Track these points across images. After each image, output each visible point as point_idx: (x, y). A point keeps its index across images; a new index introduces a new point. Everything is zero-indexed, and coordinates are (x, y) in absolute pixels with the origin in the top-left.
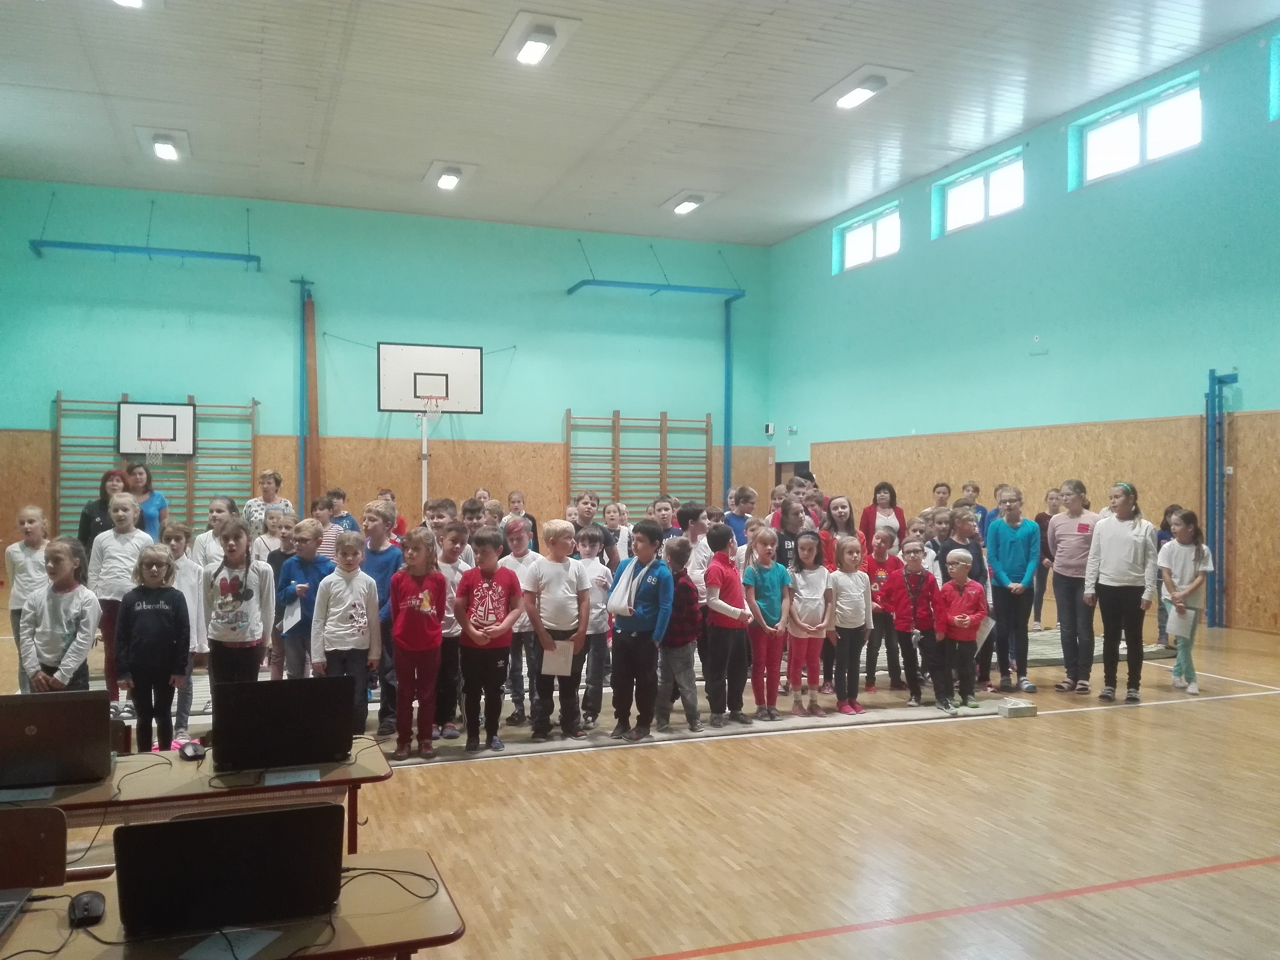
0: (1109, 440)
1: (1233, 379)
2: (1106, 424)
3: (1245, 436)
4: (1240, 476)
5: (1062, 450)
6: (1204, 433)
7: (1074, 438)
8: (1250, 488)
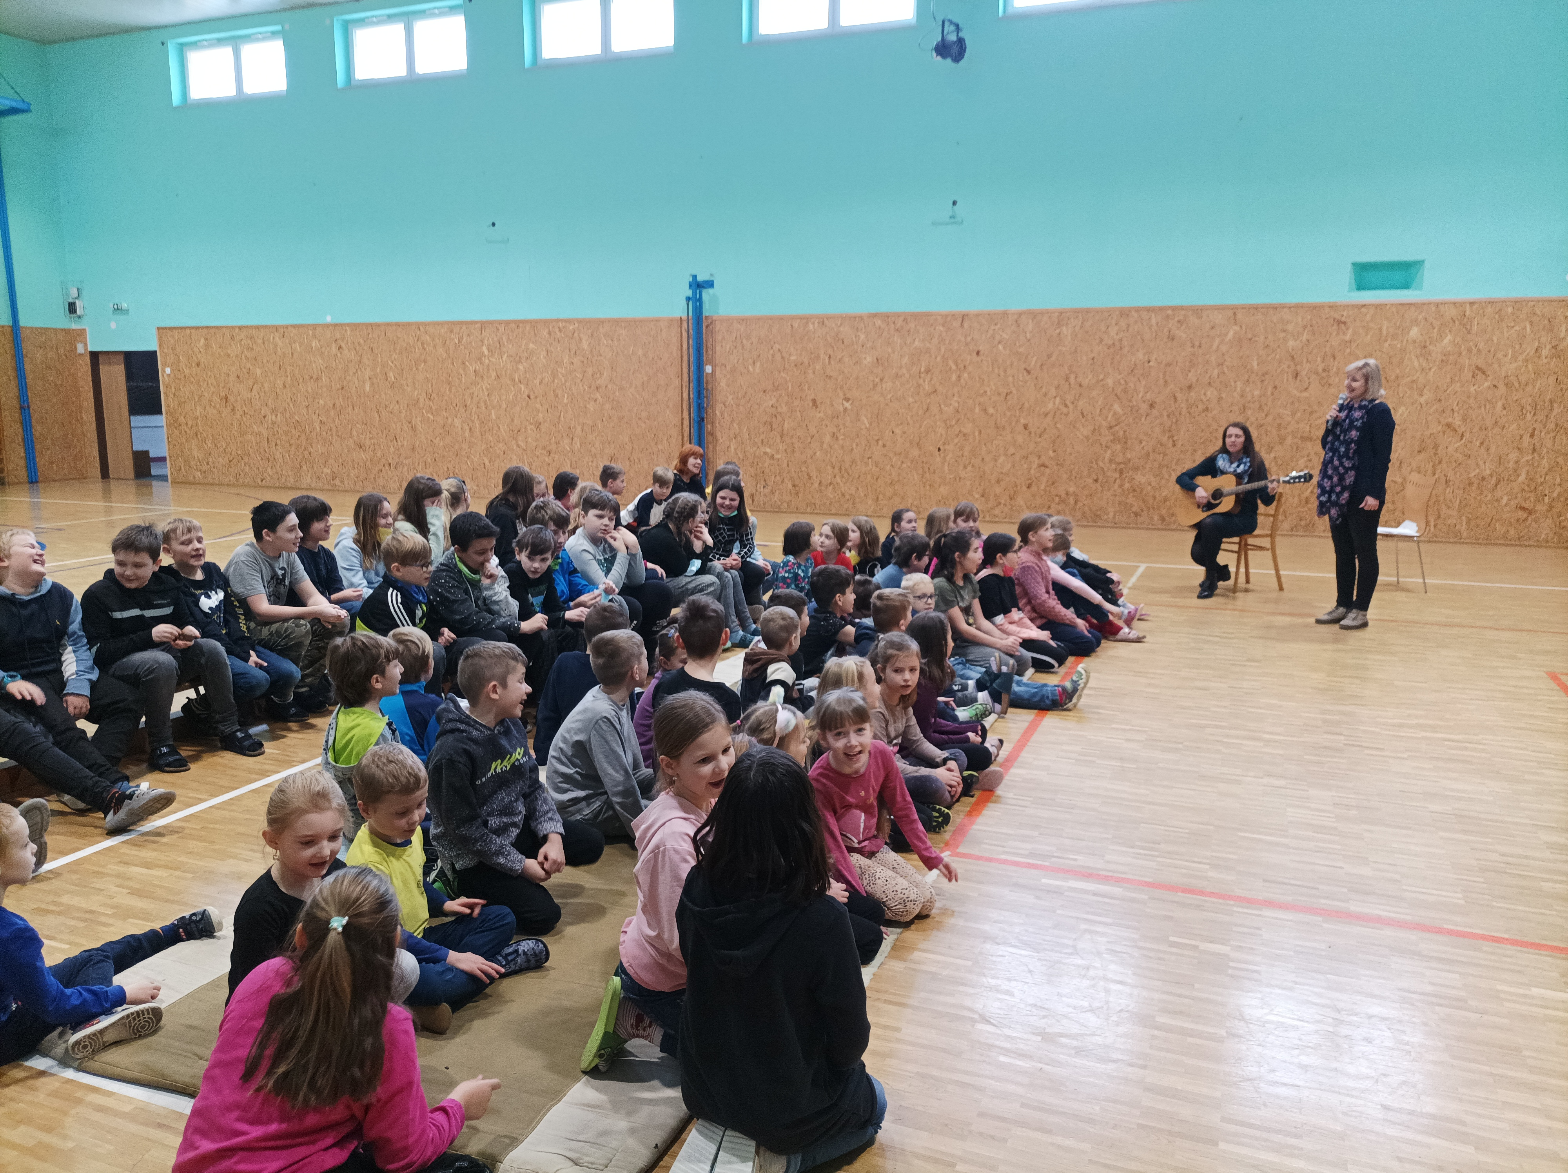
0: (585, 338)
1: (710, 284)
2: (580, 321)
3: (723, 338)
4: (718, 375)
5: (531, 346)
6: (685, 334)
7: (545, 333)
8: (728, 385)
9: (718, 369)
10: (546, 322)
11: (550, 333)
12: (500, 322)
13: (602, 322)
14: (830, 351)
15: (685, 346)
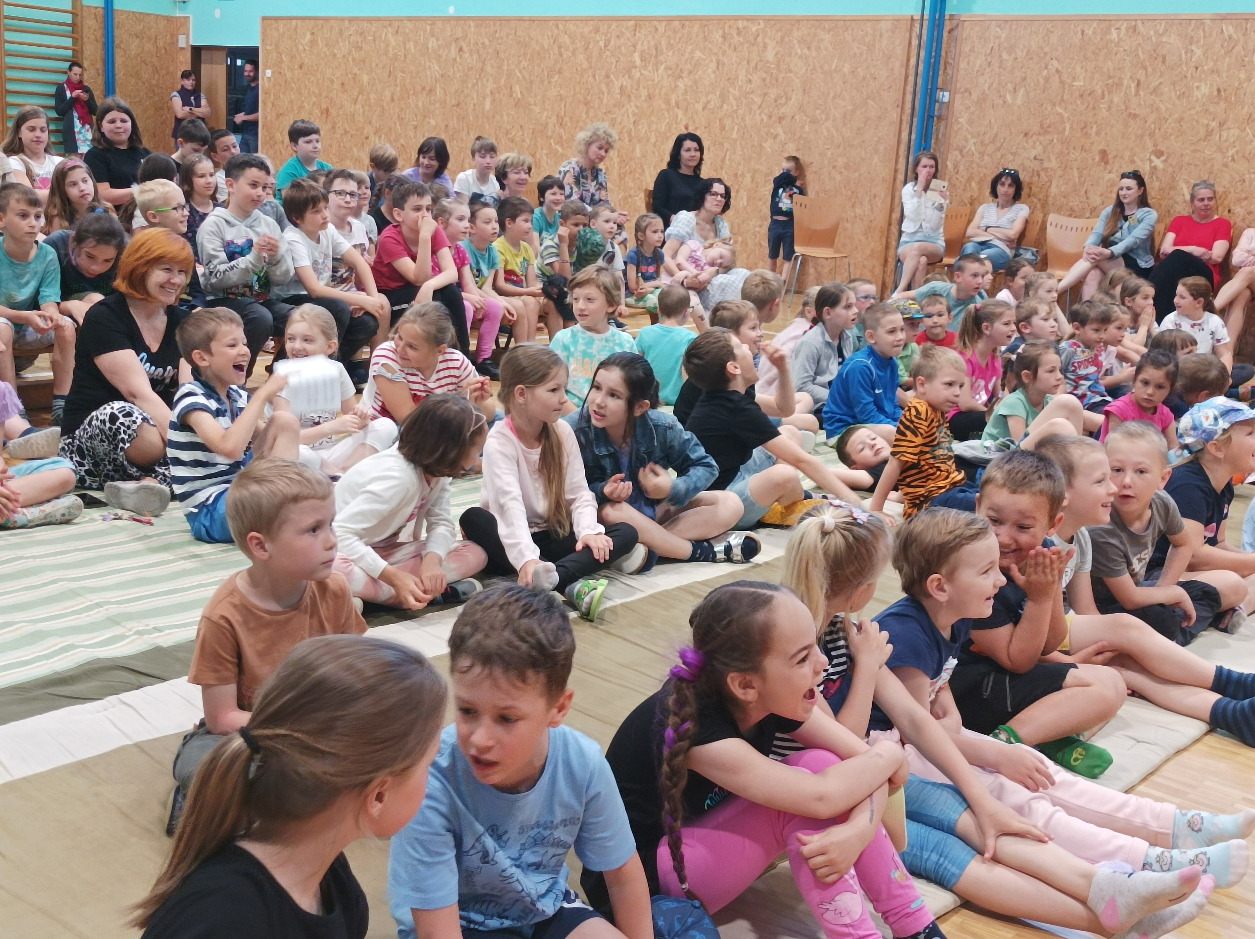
0: (771, 45)
2: (768, 19)
3: (972, 50)
4: (958, 105)
5: (698, 54)
6: (915, 42)
7: (717, 36)
8: (971, 122)
9: (958, 96)
10: (721, 20)
11: (724, 37)
12: (660, 19)
13: (798, 21)
14: (1141, 75)
15: (913, 61)
